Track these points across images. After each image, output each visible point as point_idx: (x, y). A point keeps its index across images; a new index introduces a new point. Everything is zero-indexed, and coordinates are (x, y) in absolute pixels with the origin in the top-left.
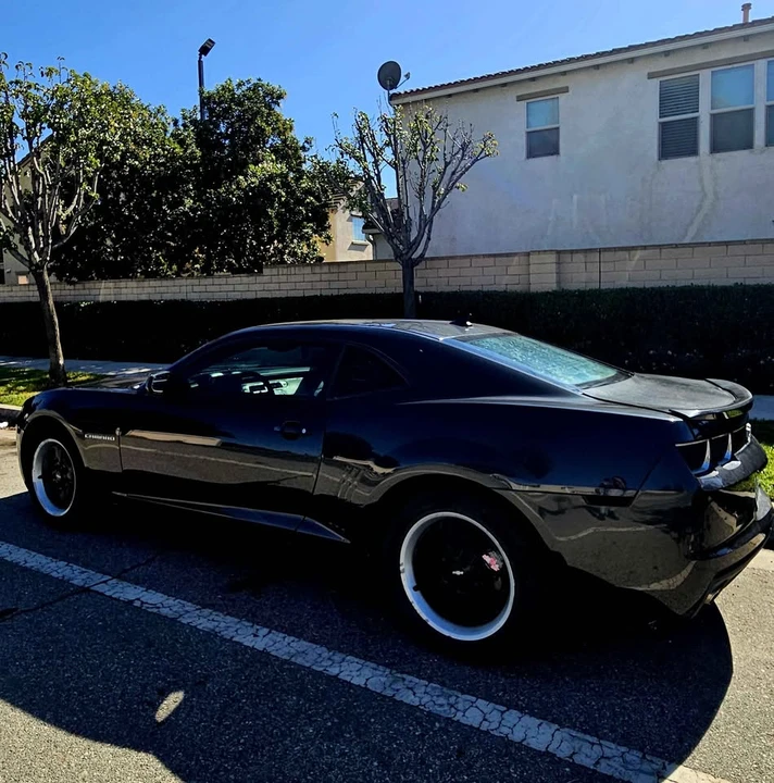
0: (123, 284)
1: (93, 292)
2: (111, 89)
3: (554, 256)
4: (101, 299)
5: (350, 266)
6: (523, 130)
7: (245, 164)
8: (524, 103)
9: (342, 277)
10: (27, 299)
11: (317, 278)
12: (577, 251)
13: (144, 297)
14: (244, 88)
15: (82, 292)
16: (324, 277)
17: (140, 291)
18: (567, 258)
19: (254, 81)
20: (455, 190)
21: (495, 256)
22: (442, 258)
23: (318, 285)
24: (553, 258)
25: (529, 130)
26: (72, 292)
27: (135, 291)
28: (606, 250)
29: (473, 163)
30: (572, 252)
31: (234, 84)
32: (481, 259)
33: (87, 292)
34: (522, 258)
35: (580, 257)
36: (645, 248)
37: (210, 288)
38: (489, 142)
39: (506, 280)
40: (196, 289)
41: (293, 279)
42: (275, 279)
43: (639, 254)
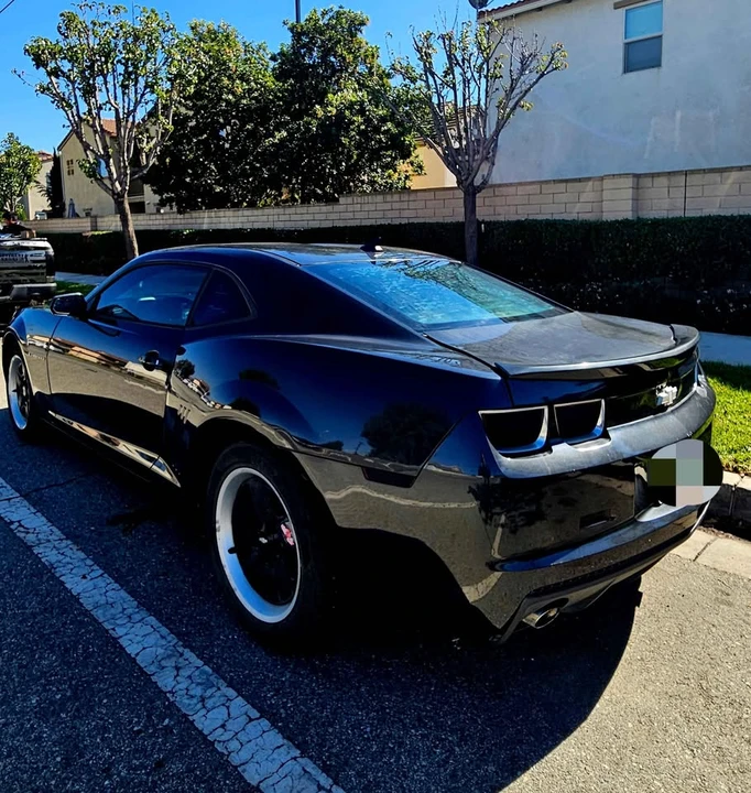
0: (222, 214)
1: (199, 221)
2: (216, 28)
3: (631, 180)
4: (205, 227)
5: (419, 194)
6: (620, 41)
7: (325, 93)
8: (622, 11)
9: (412, 205)
10: (148, 228)
11: (388, 206)
12: (659, 175)
13: (238, 226)
14: (327, 17)
15: (190, 221)
16: (396, 206)
17: (235, 219)
18: (647, 182)
19: (336, 9)
20: (518, 109)
21: (566, 181)
22: (511, 185)
23: (390, 214)
24: (629, 182)
25: (627, 41)
26: (183, 221)
27: (232, 220)
28: (693, 172)
29: (539, 78)
30: (653, 175)
31: (319, 14)
32: (552, 185)
33: (193, 221)
34: (596, 183)
35: (663, 181)
36: (741, 169)
37: (294, 217)
38: (557, 54)
39: (578, 207)
40: (282, 217)
41: (366, 208)
42: (350, 208)
43: (734, 175)
